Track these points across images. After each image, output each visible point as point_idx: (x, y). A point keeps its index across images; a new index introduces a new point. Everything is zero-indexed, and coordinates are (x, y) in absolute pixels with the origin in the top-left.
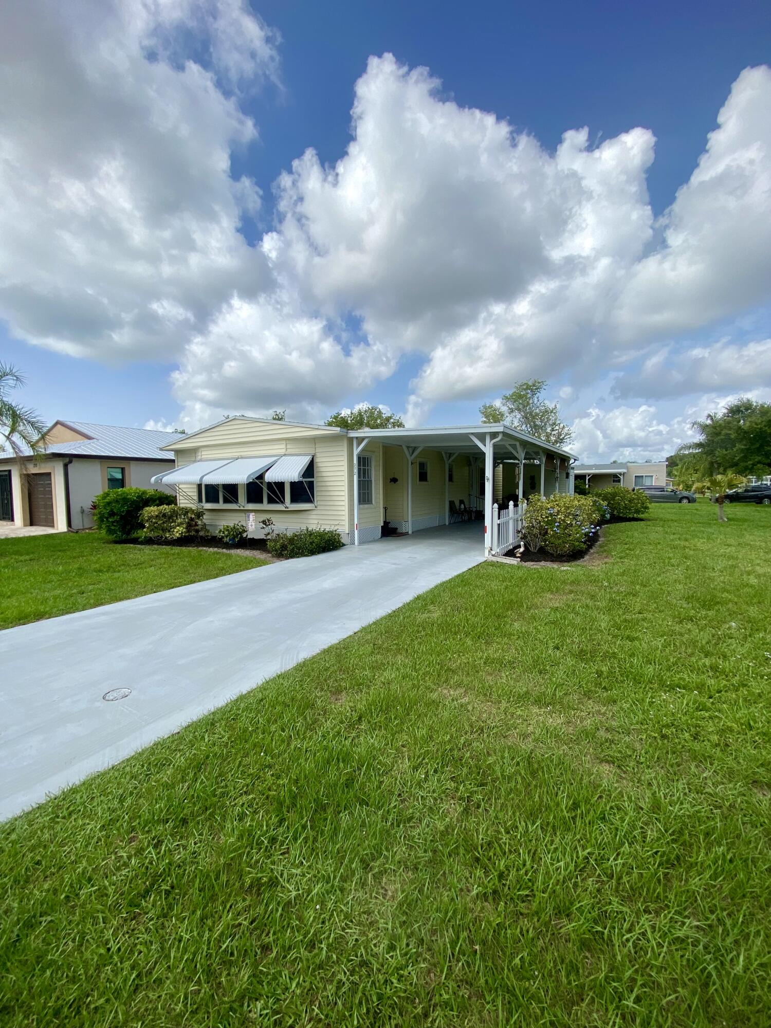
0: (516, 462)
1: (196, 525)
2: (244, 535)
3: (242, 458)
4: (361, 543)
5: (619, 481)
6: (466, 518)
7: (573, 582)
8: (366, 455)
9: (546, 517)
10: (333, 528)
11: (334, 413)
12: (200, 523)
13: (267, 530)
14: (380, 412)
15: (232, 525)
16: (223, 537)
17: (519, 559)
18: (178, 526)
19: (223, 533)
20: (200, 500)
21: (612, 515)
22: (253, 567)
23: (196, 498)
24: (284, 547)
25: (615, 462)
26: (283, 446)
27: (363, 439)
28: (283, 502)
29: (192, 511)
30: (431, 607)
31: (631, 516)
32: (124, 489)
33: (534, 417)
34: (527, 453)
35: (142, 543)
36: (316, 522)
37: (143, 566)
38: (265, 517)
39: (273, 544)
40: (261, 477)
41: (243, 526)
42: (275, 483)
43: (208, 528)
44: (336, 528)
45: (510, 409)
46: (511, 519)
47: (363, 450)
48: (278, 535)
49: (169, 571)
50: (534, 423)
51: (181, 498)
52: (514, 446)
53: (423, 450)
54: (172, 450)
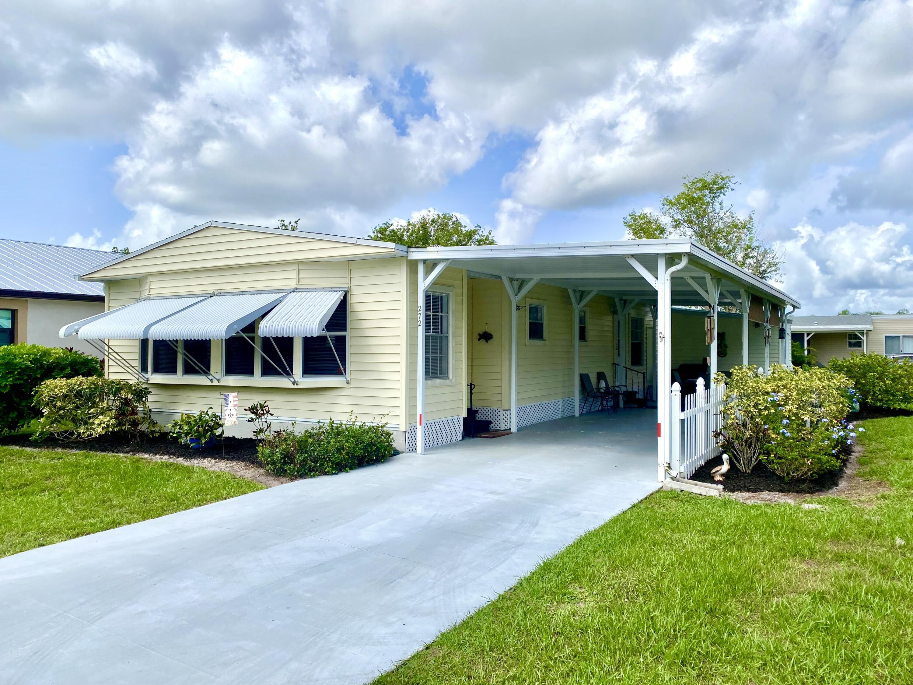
0: (706, 308)
1: (134, 412)
2: (218, 432)
3: (220, 294)
4: (429, 447)
5: (859, 344)
6: (610, 404)
7: (836, 538)
8: (439, 291)
9: (766, 408)
10: (377, 422)
11: (379, 223)
12: (141, 408)
13: (259, 424)
14: (457, 224)
15: (196, 413)
16: (179, 435)
17: (721, 487)
18: (103, 413)
19: (181, 427)
20: (144, 369)
21: (863, 404)
22: (230, 496)
23: (137, 364)
24: (288, 458)
25: (845, 313)
26: (294, 274)
27: (435, 263)
28: (288, 373)
29: (128, 387)
30: (574, 589)
31: (897, 406)
32: (11, 347)
33: (715, 235)
34: (722, 295)
35: (35, 444)
36: (348, 409)
37: (30, 489)
38: (254, 399)
39: (267, 451)
40: (251, 328)
41: (216, 417)
42: (276, 339)
43: (154, 417)
44: (384, 421)
45: (675, 221)
46: (700, 410)
47: (434, 283)
48: (278, 433)
49: (75, 501)
50: (716, 244)
51: (112, 363)
52: (701, 281)
53: (537, 285)
54: (101, 281)
